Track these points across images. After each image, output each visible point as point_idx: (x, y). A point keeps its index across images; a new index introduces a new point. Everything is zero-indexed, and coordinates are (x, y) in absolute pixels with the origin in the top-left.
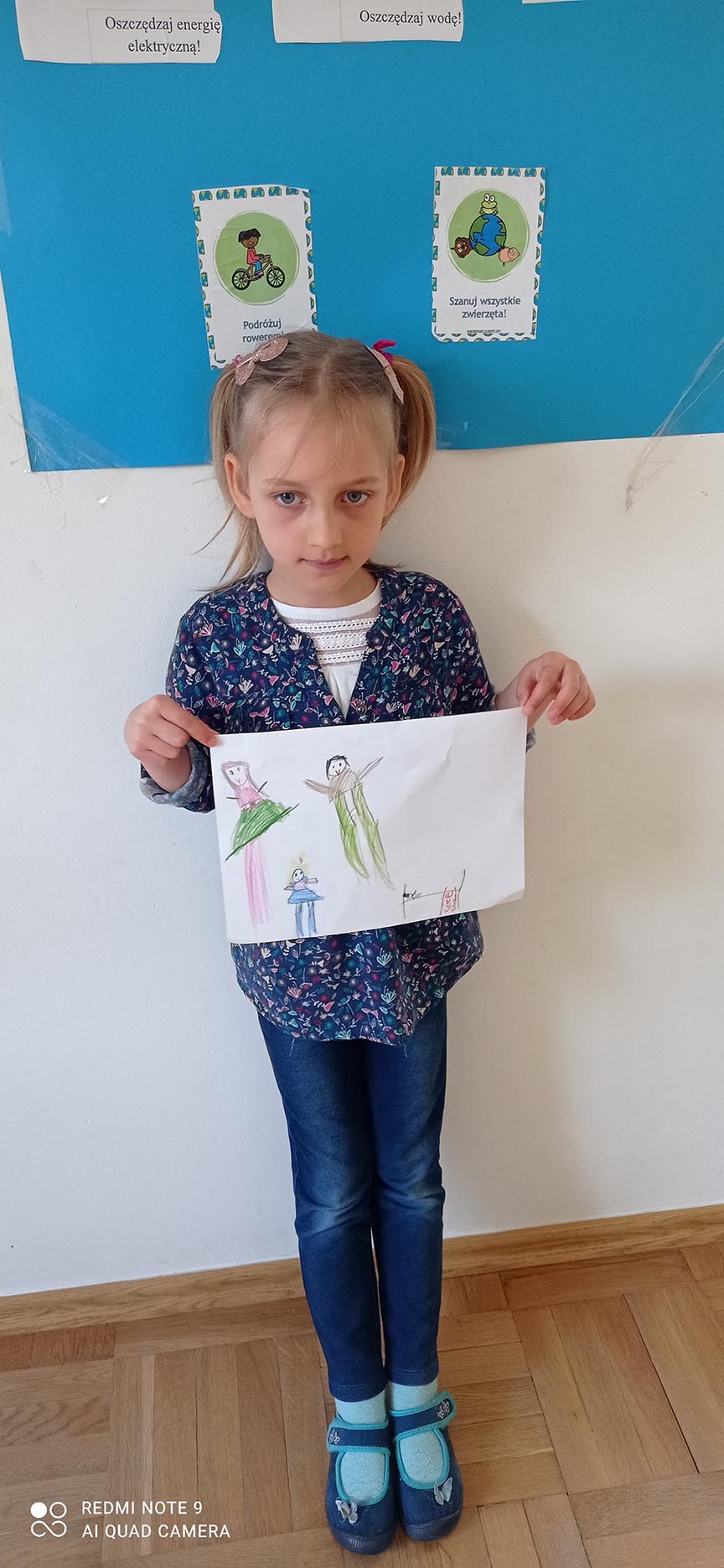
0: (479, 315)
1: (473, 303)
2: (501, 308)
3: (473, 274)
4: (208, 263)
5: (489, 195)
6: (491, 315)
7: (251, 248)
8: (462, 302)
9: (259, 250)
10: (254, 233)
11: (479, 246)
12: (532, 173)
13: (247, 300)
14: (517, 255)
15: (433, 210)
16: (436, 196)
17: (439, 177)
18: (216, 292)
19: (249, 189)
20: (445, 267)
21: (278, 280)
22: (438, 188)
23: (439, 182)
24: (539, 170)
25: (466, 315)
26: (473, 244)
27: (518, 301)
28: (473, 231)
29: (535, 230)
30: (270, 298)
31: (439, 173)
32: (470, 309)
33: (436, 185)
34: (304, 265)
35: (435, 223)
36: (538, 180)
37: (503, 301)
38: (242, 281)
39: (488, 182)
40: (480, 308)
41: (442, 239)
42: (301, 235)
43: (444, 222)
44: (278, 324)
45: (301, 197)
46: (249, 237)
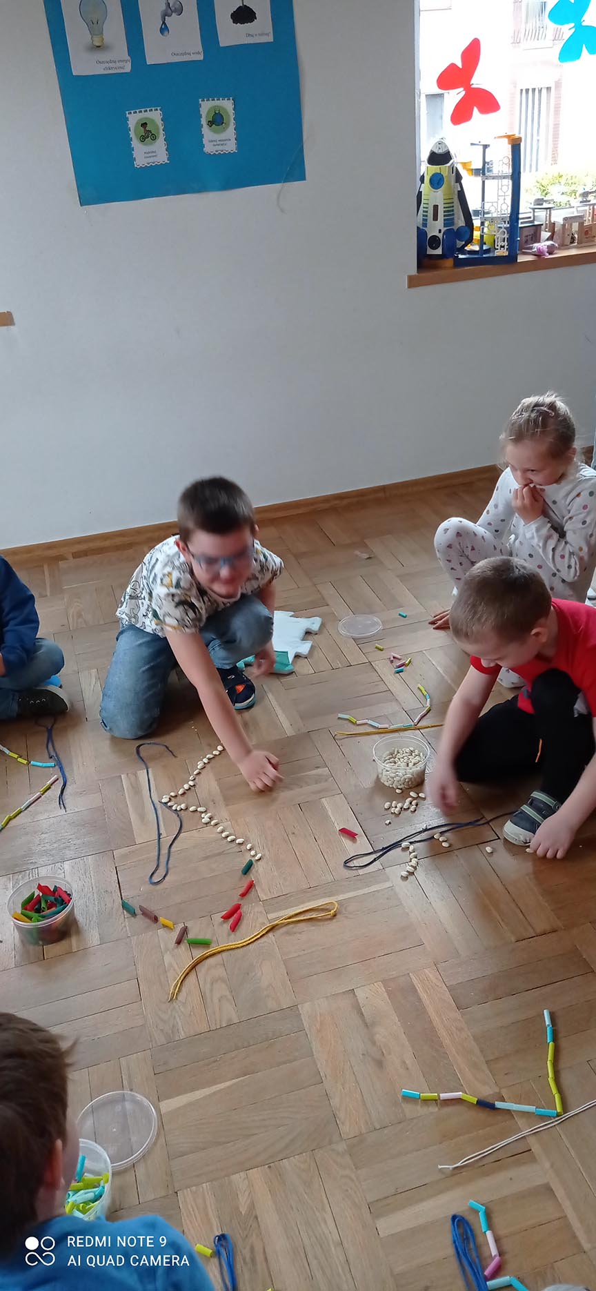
0: (219, 145)
1: (215, 141)
2: (225, 142)
3: (216, 132)
4: (132, 134)
5: (217, 107)
6: (222, 145)
7: (145, 128)
8: (212, 141)
9: (147, 129)
10: (146, 124)
11: (216, 123)
12: (230, 99)
13: (146, 145)
14: (228, 125)
15: (200, 113)
16: (200, 108)
17: (200, 102)
18: (135, 143)
19: (143, 110)
20: (206, 130)
21: (154, 138)
23: (201, 104)
24: (231, 98)
25: (214, 145)
26: (214, 122)
27: (230, 140)
28: (213, 118)
29: (232, 117)
30: (151, 144)
31: (200, 100)
32: (215, 143)
34: (162, 132)
35: (201, 116)
36: (231, 101)
37: (225, 140)
38: (143, 139)
39: (216, 103)
40: (218, 143)
41: (204, 121)
42: (160, 123)
43: (204, 116)
44: (155, 152)
45: (159, 111)
46: (144, 125)
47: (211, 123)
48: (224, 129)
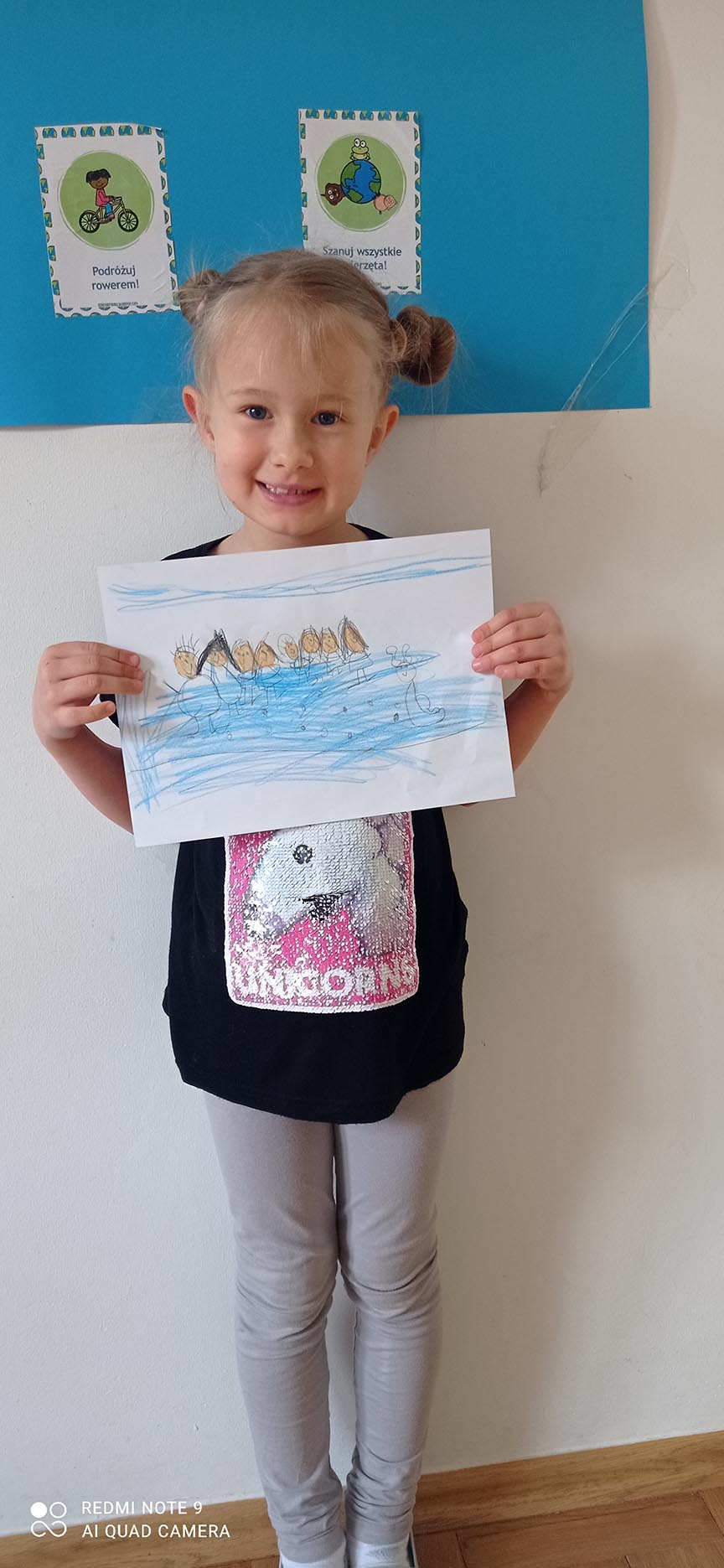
2: (380, 259)
3: (348, 223)
4: (52, 203)
5: (359, 140)
6: (369, 266)
7: (100, 189)
9: (109, 191)
10: (104, 174)
11: (352, 193)
12: (404, 117)
13: (97, 244)
14: (394, 203)
15: (299, 154)
16: (302, 140)
17: (303, 119)
18: (61, 234)
19: (97, 127)
20: (316, 215)
21: (131, 223)
22: (304, 131)
23: (304, 125)
24: (411, 114)
26: (346, 190)
27: (398, 252)
28: (345, 176)
29: (412, 177)
30: (123, 243)
31: (304, 114)
33: (300, 128)
34: (159, 209)
35: (301, 168)
36: (412, 125)
37: (383, 252)
38: (90, 223)
39: (357, 126)
41: (311, 184)
42: (155, 177)
43: (312, 167)
44: (132, 271)
45: (154, 138)
46: (98, 177)
47: (335, 193)
48: (382, 215)
